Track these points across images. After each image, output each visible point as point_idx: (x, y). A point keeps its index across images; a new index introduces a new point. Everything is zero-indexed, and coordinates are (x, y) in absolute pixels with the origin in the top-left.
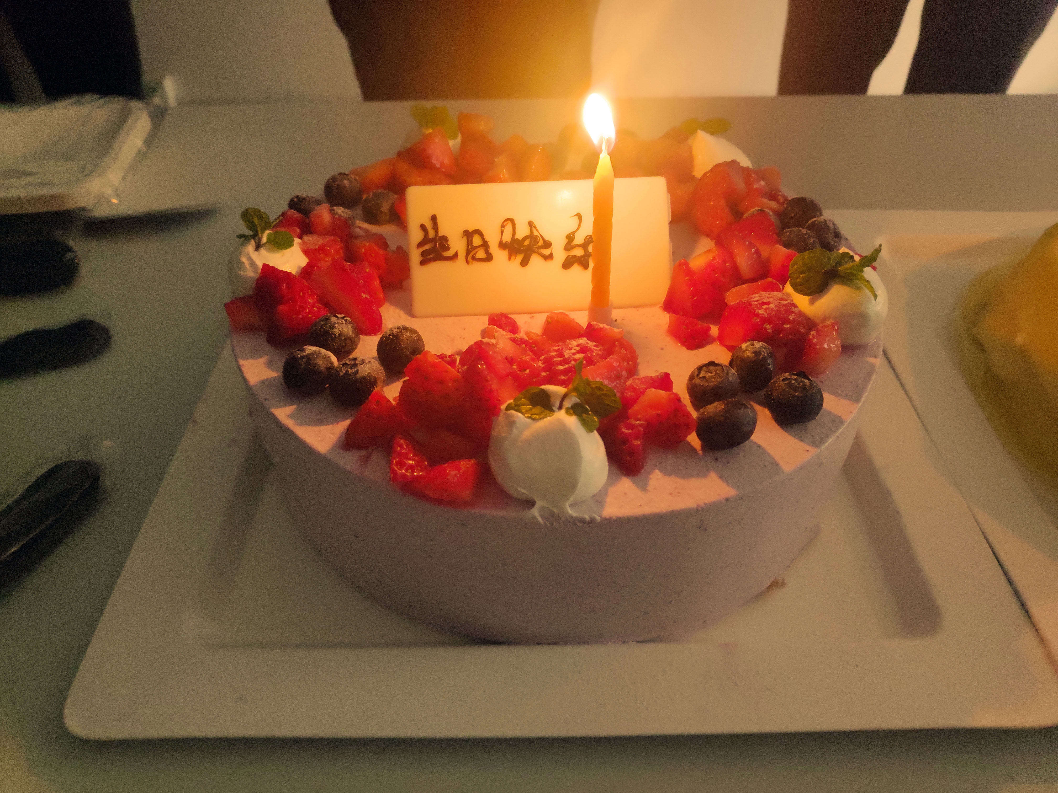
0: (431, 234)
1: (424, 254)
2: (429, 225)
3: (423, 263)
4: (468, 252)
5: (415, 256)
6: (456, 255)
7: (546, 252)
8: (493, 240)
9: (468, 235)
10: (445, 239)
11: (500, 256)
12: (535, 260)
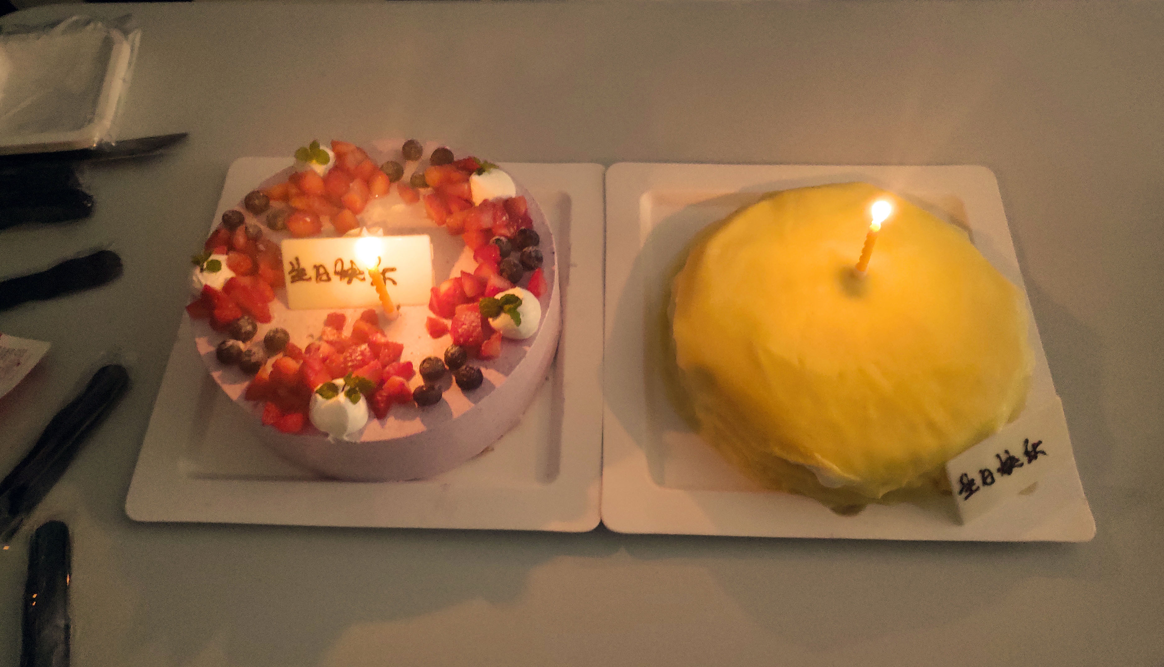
0: (296, 267)
1: (293, 277)
2: (294, 262)
3: (292, 282)
4: (317, 277)
5: (288, 278)
6: (310, 279)
7: (361, 277)
8: (331, 270)
9: (317, 268)
10: (304, 270)
11: (335, 279)
12: (355, 281)
